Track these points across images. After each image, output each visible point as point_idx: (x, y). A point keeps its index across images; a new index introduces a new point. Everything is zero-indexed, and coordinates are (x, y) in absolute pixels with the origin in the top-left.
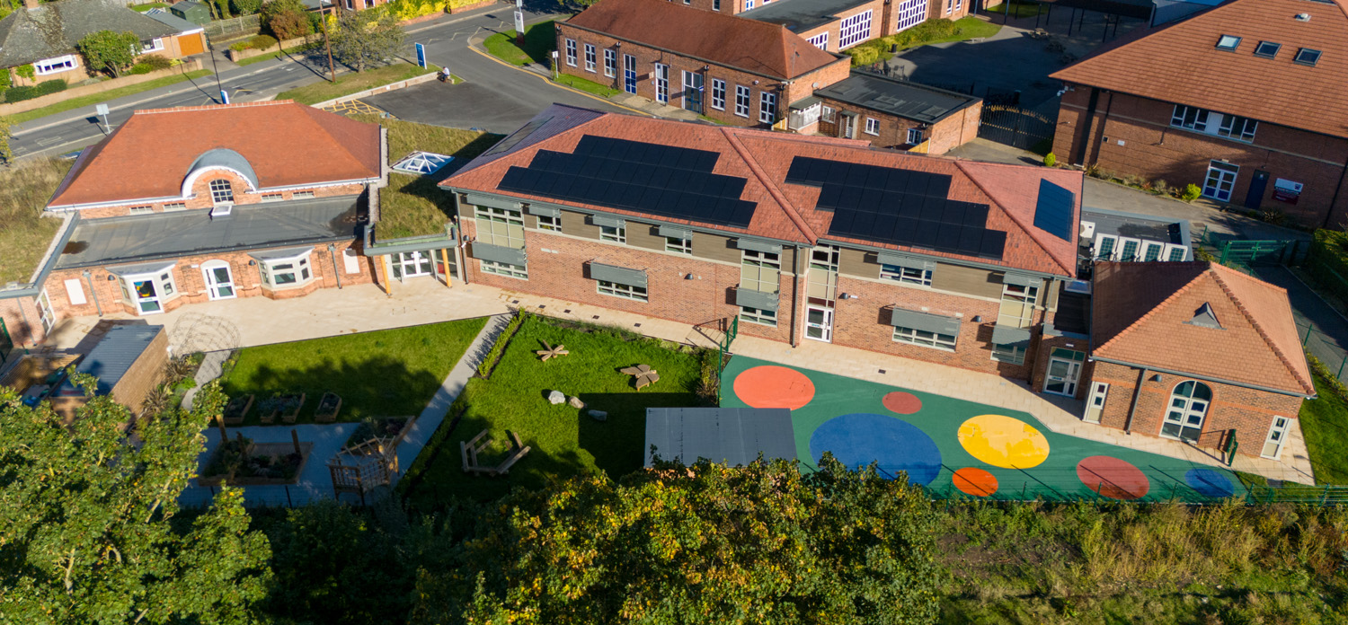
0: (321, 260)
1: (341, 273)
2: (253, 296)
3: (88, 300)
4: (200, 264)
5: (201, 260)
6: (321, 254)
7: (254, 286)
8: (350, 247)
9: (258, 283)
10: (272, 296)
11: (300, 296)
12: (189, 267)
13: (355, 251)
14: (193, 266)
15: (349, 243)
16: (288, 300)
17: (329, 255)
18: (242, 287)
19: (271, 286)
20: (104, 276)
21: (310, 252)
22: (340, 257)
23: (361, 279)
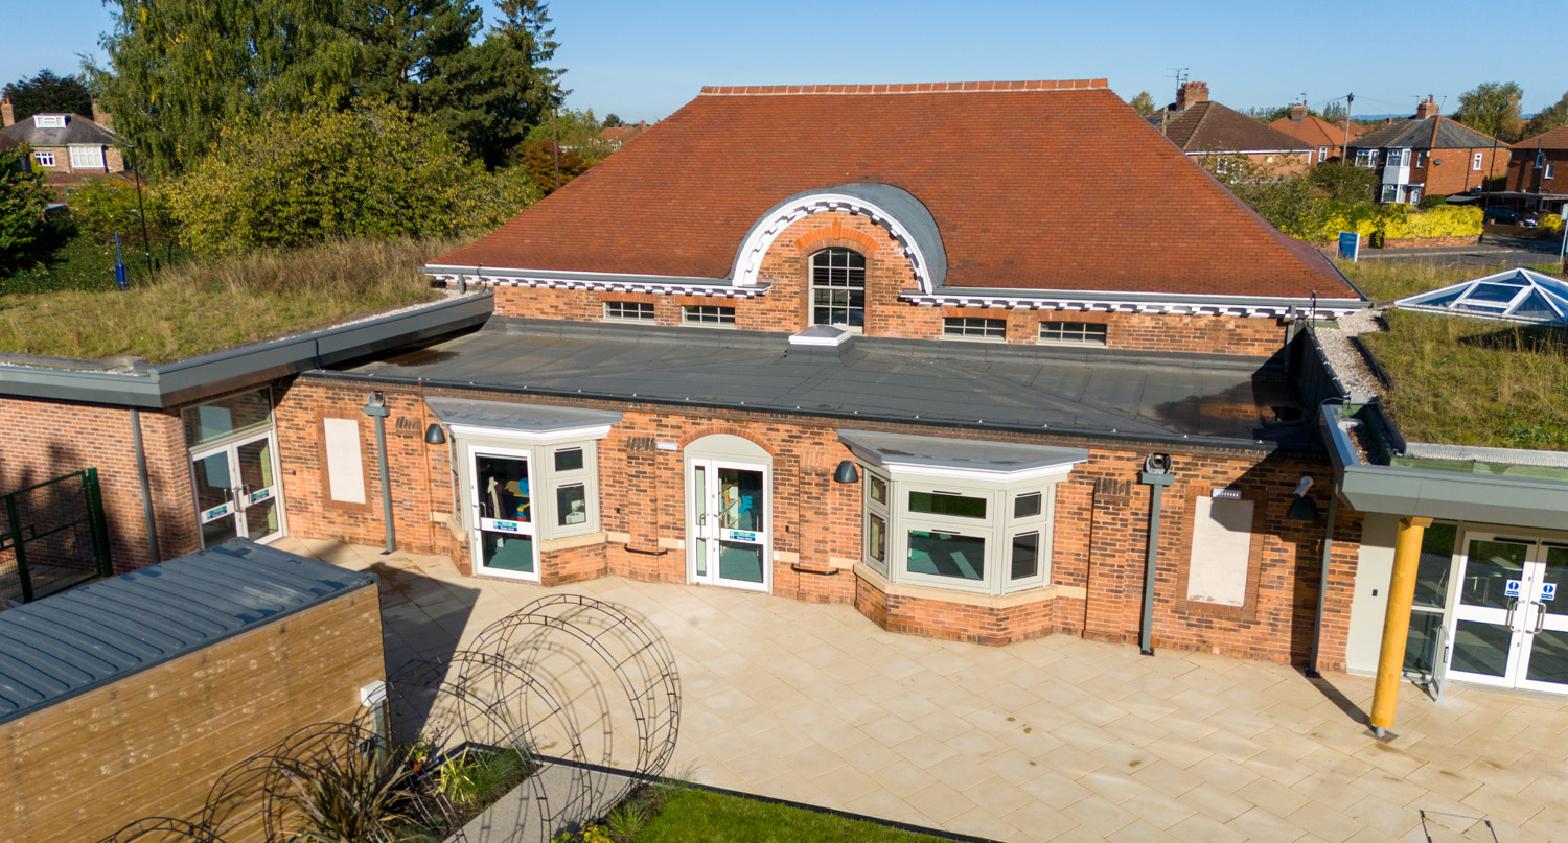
0: (1101, 517)
1: (1165, 589)
2: (824, 599)
3: (368, 496)
4: (685, 442)
5: (691, 429)
6: (1103, 490)
7: (835, 562)
8: (1233, 487)
9: (848, 554)
10: (885, 615)
11: (982, 641)
12: (649, 443)
13: (1249, 507)
14: (661, 445)
15: (1236, 469)
16: (937, 643)
17: (1139, 503)
18: (794, 558)
19: (886, 574)
20: (418, 423)
21: (1063, 470)
22: (1182, 519)
23: (1244, 636)
